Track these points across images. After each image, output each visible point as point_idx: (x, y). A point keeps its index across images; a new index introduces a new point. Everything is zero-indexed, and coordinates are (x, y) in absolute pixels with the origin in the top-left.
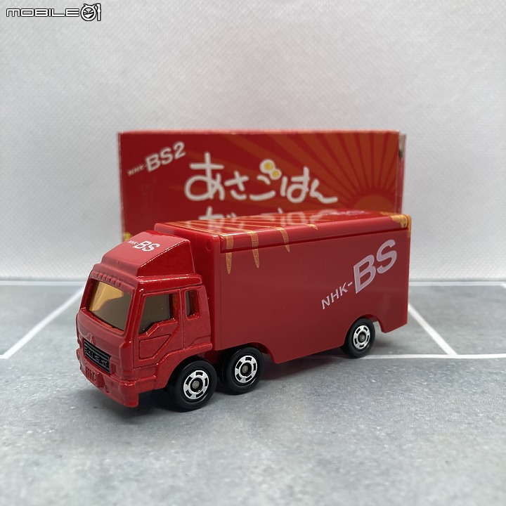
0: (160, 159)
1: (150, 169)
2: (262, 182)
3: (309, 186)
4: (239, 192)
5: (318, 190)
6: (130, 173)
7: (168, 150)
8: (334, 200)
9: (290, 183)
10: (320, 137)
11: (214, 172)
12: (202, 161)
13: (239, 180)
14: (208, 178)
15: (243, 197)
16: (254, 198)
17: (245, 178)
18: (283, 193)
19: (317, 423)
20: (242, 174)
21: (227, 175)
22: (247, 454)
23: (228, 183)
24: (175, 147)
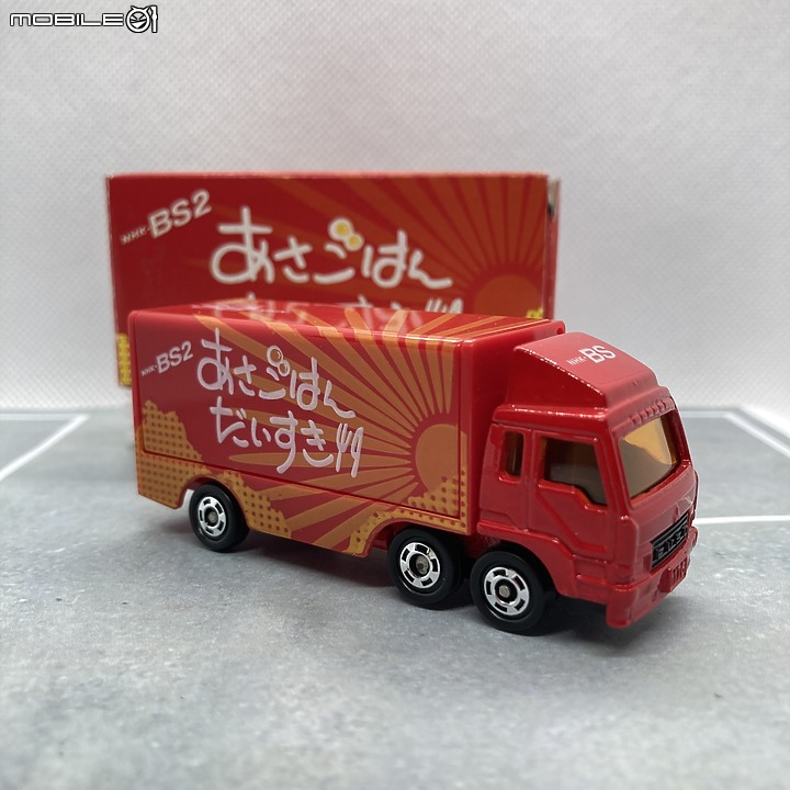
0: (171, 217)
1: (156, 233)
2: (333, 255)
3: (408, 261)
4: (297, 270)
5: (421, 267)
6: (125, 239)
7: (184, 203)
8: (446, 283)
9: (377, 256)
10: (423, 183)
11: (257, 239)
12: (237, 220)
13: (297, 250)
14: (247, 248)
15: (303, 278)
16: (321, 279)
17: (306, 248)
18: (366, 272)
19: (400, 620)
20: (300, 241)
21: (276, 243)
22: (280, 667)
23: (280, 255)
24: (195, 199)
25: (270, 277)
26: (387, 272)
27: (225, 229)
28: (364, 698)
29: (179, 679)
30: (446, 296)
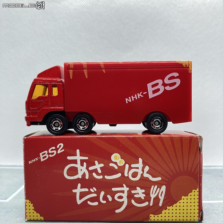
0: (49, 154)
4: (98, 174)
5: (148, 172)
7: (54, 148)
8: (159, 179)
9: (130, 168)
11: (82, 162)
12: (74, 154)
13: (98, 166)
14: (78, 166)
15: (101, 177)
16: (107, 177)
17: (102, 165)
18: (126, 175)
20: (99, 163)
21: (90, 163)
23: (91, 168)
24: (58, 147)
25: (87, 177)
26: (135, 175)
27: (69, 158)
30: (159, 184)
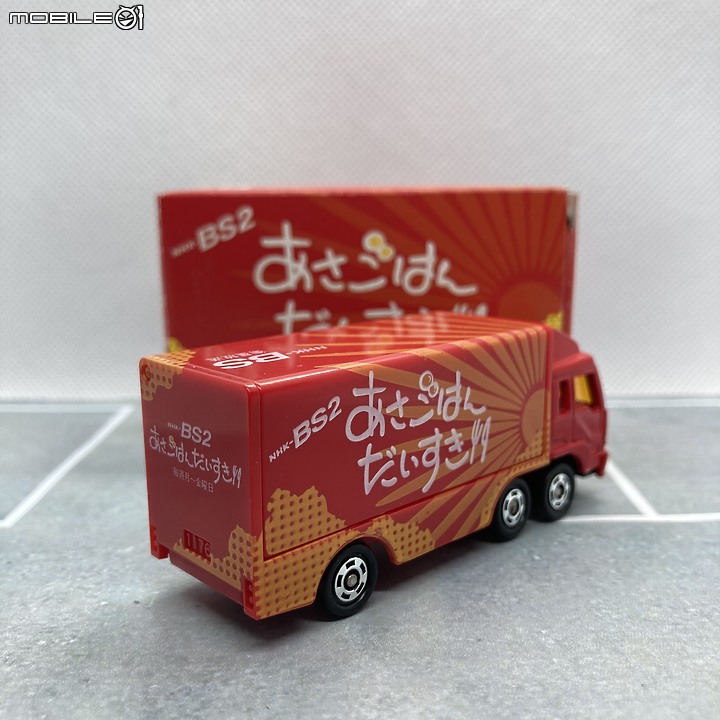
0: (219, 232)
1: (204, 246)
2: (366, 267)
3: (436, 271)
4: (333, 279)
5: (449, 275)
6: (177, 252)
7: (229, 219)
9: (407, 266)
10: (451, 198)
11: (297, 252)
12: (278, 234)
13: (333, 261)
14: (288, 260)
15: (338, 287)
16: (357, 287)
17: (342, 259)
18: (397, 280)
19: (456, 624)
20: (337, 253)
21: (315, 255)
22: (354, 676)
23: (318, 266)
24: (240, 215)
25: (309, 285)
26: (417, 281)
27: (268, 242)
28: (438, 708)
29: (262, 688)
30: (472, 302)
